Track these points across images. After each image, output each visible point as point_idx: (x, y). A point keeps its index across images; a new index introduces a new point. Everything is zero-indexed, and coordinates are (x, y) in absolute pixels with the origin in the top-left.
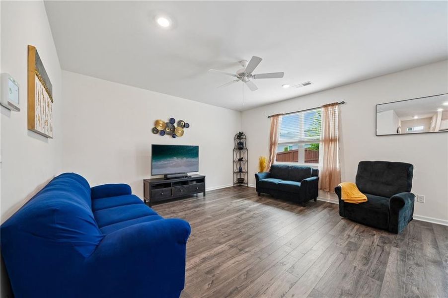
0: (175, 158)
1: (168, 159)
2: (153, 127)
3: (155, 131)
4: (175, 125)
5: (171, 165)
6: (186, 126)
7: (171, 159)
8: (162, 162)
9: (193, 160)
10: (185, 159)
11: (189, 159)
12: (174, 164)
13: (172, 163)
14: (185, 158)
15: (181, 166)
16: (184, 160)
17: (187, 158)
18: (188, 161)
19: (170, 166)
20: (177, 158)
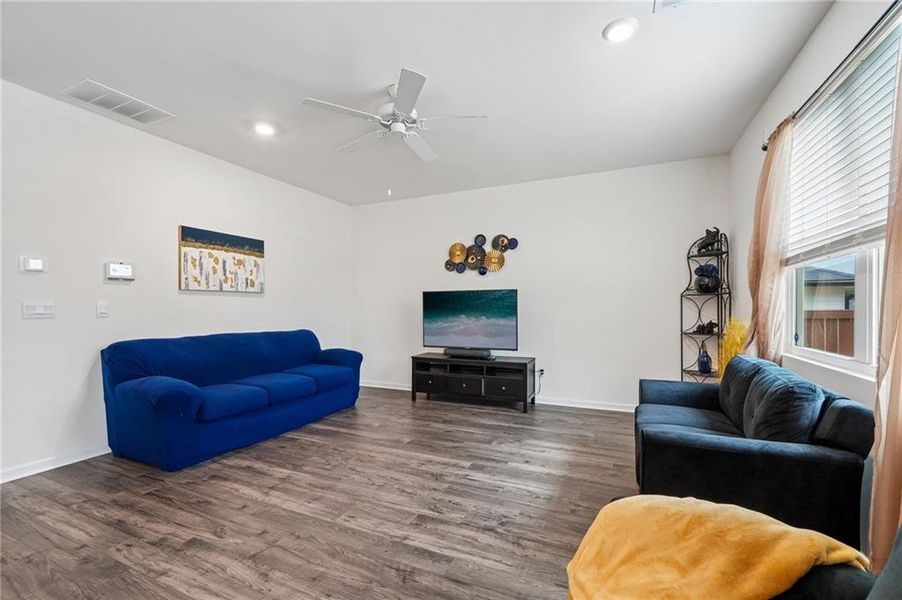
0: (463, 316)
1: (451, 318)
2: (448, 258)
3: (450, 265)
4: (488, 247)
5: (455, 330)
6: (513, 244)
7: (456, 319)
8: (440, 324)
9: (502, 322)
10: (484, 320)
11: (493, 321)
12: (462, 327)
13: (458, 326)
14: (484, 318)
15: (474, 334)
16: (482, 322)
17: (488, 318)
18: (491, 324)
19: (455, 333)
20: (468, 316)
